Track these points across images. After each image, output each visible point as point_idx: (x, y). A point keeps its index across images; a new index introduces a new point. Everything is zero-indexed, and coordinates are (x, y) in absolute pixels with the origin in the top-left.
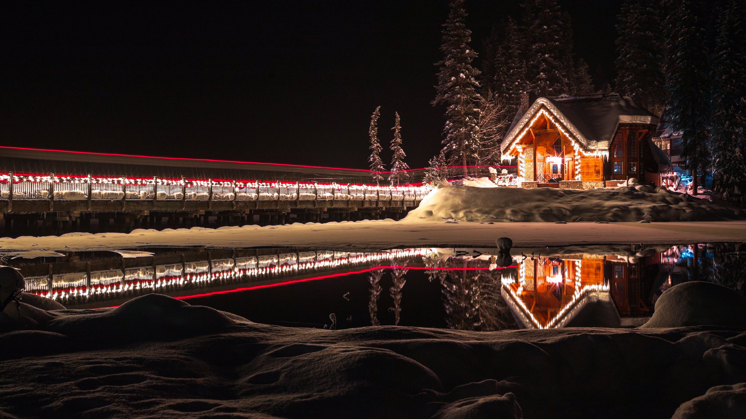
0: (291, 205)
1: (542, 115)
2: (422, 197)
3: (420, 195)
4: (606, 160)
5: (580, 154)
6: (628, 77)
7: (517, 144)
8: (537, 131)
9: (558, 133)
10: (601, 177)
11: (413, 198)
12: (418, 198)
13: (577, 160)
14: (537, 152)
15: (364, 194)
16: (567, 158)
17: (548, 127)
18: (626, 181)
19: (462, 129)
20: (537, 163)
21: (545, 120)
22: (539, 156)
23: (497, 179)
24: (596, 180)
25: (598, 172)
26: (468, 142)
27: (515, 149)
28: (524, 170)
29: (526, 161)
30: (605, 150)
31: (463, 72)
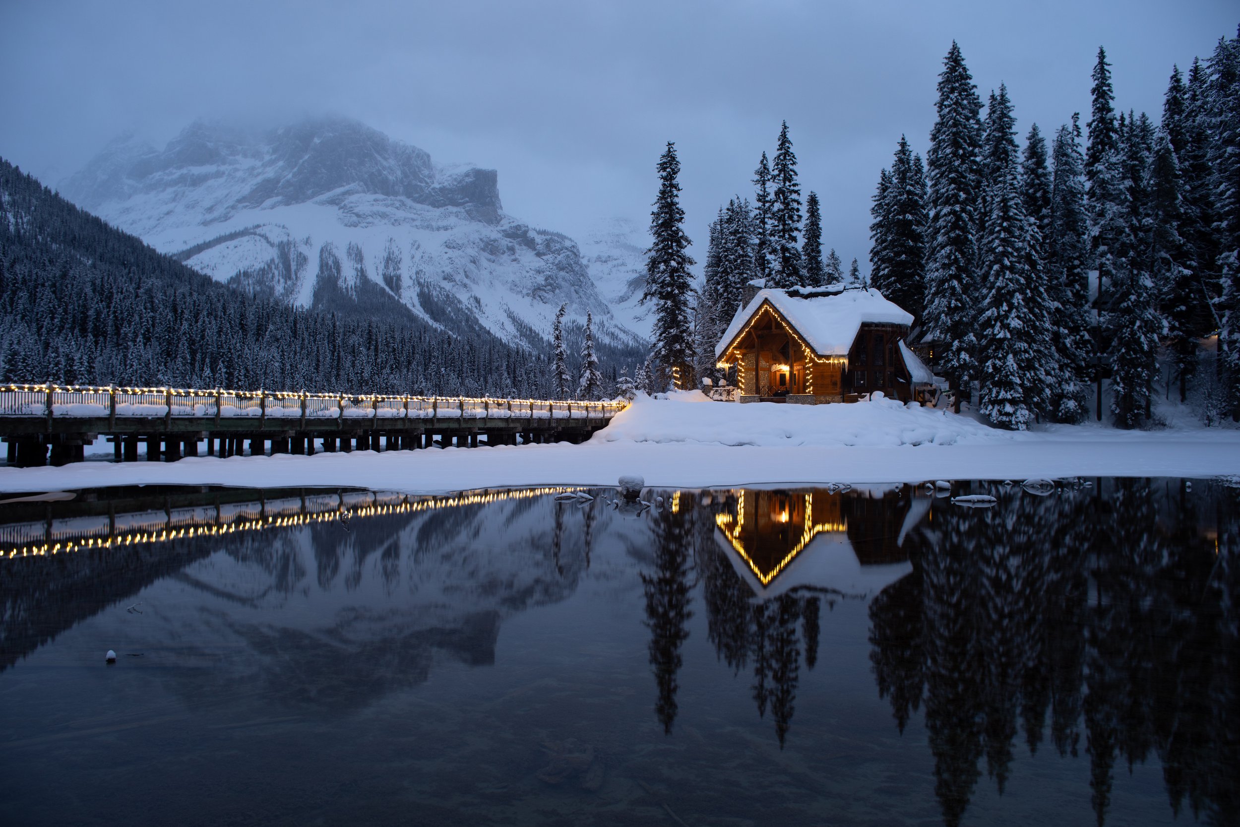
0: (425, 424)
1: (766, 311)
2: (613, 413)
3: (611, 411)
4: (844, 369)
5: (812, 360)
6: (884, 270)
7: (735, 348)
8: (760, 333)
9: (786, 334)
10: (838, 390)
11: (601, 415)
12: (607, 415)
13: (809, 368)
14: (761, 358)
15: (531, 410)
16: (796, 368)
17: (773, 327)
18: (868, 394)
19: (672, 331)
20: (761, 373)
21: (770, 319)
22: (763, 363)
23: (712, 392)
24: (833, 394)
25: (835, 384)
26: (681, 346)
27: (733, 354)
28: (743, 381)
29: (747, 370)
30: (843, 356)
31: (674, 260)
